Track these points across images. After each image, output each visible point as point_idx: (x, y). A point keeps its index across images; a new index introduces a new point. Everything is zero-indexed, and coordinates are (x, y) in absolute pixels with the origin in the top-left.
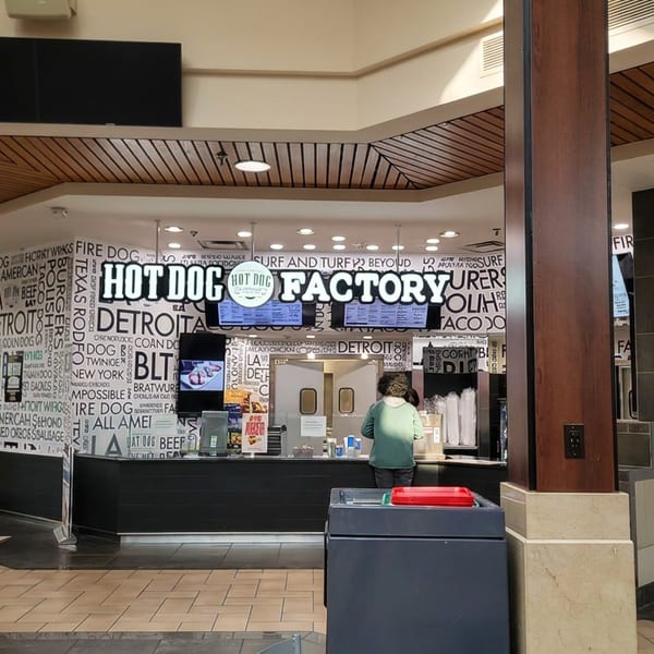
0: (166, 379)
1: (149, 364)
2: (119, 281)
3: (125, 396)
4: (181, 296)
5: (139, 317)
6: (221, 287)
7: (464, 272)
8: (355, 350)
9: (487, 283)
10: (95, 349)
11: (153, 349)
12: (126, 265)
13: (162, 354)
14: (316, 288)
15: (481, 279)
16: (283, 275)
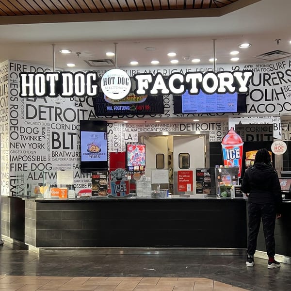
0: (72, 148)
1: (61, 139)
2: (31, 85)
3: (47, 159)
4: (71, 93)
5: (53, 110)
6: (96, 86)
7: (260, 74)
8: (191, 129)
9: (277, 81)
10: (25, 130)
11: (63, 131)
12: (35, 74)
13: (69, 134)
14: (159, 85)
15: (273, 79)
16: (137, 77)
